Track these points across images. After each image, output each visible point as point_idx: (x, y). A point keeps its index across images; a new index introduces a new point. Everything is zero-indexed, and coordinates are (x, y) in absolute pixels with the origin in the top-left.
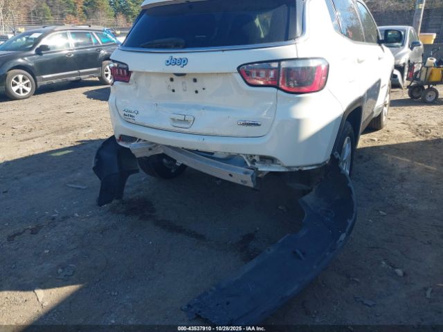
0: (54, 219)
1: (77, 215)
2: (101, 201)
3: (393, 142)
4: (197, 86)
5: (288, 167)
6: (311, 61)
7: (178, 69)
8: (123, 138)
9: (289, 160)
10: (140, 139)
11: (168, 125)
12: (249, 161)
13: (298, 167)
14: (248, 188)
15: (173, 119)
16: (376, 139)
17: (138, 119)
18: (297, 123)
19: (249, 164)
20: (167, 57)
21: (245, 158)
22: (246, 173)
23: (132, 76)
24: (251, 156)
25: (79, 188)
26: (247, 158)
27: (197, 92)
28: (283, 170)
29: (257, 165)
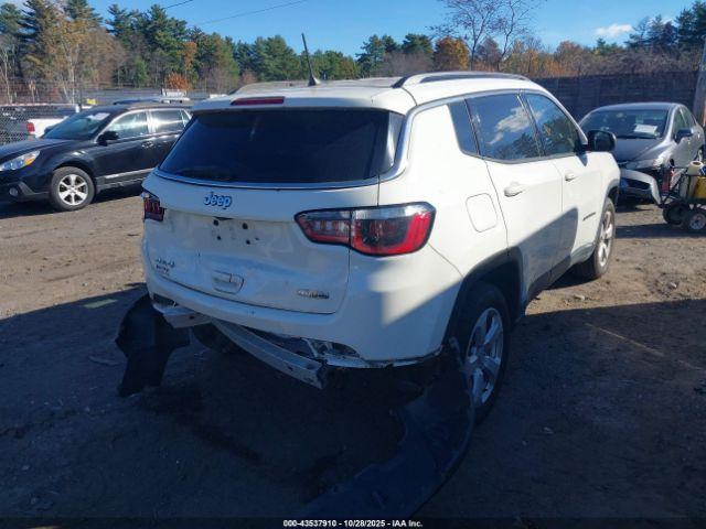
0: (53, 414)
1: (88, 409)
2: (124, 391)
3: (609, 302)
4: (247, 234)
5: (370, 362)
7: (218, 211)
8: (158, 299)
9: (370, 351)
10: (177, 305)
11: (209, 286)
12: (316, 349)
13: (385, 362)
14: (308, 387)
15: (216, 280)
16: (583, 297)
17: (173, 274)
19: (316, 354)
20: (206, 192)
21: (309, 343)
22: (310, 367)
23: (166, 214)
24: (320, 342)
25: (107, 365)
26: (313, 344)
27: (248, 242)
28: (362, 365)
29: (327, 356)
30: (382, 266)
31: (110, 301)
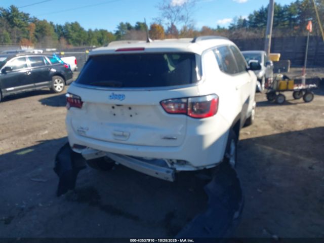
1: (40, 205)
2: (59, 193)
3: (260, 134)
4: (131, 112)
5: (197, 167)
6: (207, 96)
7: (117, 102)
8: (76, 146)
9: (197, 162)
10: (89, 148)
11: (111, 138)
12: (170, 163)
13: (202, 166)
14: (170, 182)
15: (115, 135)
16: (249, 133)
17: (88, 134)
18: (201, 138)
19: (170, 165)
20: (110, 93)
21: (166, 161)
22: (168, 172)
23: (84, 105)
24: (171, 160)
25: (40, 182)
26: (168, 161)
27: (131, 116)
28: (193, 169)
29: (175, 166)
30: (201, 123)
31: (30, 150)
